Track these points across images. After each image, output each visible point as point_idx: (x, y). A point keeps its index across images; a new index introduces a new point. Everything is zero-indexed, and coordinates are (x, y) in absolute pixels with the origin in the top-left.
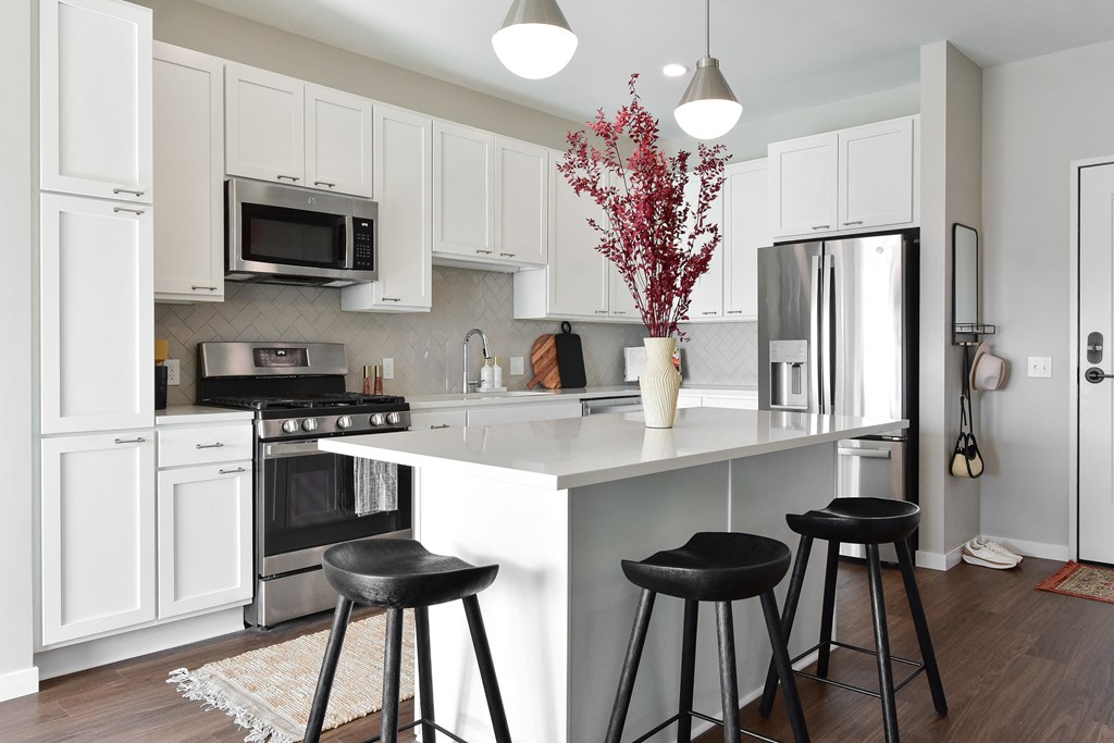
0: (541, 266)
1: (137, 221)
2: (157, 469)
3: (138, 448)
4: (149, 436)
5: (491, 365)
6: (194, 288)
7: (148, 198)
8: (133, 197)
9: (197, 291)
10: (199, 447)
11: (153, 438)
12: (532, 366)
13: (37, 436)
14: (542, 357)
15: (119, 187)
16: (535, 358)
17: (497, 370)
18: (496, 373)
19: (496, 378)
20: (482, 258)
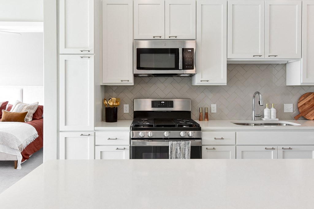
0: (298, 59)
1: (89, 60)
2: (95, 145)
3: (89, 137)
4: (92, 133)
5: (270, 108)
6: (122, 81)
7: (92, 52)
8: (87, 52)
9: (123, 82)
10: (109, 139)
11: (93, 134)
12: (298, 108)
13: (58, 131)
14: (305, 104)
15: (82, 50)
16: (300, 105)
17: (273, 110)
18: (272, 112)
19: (272, 114)
20: (257, 59)
